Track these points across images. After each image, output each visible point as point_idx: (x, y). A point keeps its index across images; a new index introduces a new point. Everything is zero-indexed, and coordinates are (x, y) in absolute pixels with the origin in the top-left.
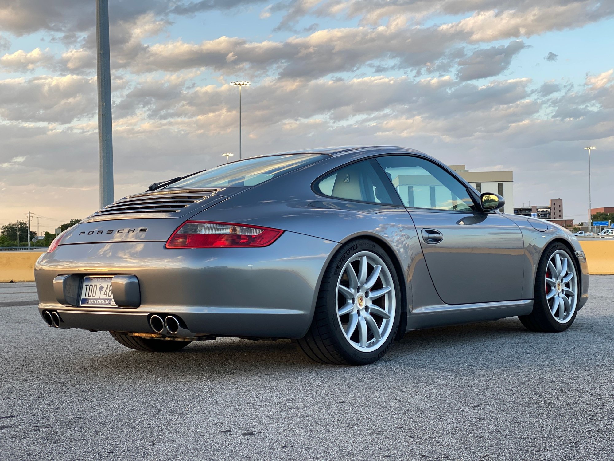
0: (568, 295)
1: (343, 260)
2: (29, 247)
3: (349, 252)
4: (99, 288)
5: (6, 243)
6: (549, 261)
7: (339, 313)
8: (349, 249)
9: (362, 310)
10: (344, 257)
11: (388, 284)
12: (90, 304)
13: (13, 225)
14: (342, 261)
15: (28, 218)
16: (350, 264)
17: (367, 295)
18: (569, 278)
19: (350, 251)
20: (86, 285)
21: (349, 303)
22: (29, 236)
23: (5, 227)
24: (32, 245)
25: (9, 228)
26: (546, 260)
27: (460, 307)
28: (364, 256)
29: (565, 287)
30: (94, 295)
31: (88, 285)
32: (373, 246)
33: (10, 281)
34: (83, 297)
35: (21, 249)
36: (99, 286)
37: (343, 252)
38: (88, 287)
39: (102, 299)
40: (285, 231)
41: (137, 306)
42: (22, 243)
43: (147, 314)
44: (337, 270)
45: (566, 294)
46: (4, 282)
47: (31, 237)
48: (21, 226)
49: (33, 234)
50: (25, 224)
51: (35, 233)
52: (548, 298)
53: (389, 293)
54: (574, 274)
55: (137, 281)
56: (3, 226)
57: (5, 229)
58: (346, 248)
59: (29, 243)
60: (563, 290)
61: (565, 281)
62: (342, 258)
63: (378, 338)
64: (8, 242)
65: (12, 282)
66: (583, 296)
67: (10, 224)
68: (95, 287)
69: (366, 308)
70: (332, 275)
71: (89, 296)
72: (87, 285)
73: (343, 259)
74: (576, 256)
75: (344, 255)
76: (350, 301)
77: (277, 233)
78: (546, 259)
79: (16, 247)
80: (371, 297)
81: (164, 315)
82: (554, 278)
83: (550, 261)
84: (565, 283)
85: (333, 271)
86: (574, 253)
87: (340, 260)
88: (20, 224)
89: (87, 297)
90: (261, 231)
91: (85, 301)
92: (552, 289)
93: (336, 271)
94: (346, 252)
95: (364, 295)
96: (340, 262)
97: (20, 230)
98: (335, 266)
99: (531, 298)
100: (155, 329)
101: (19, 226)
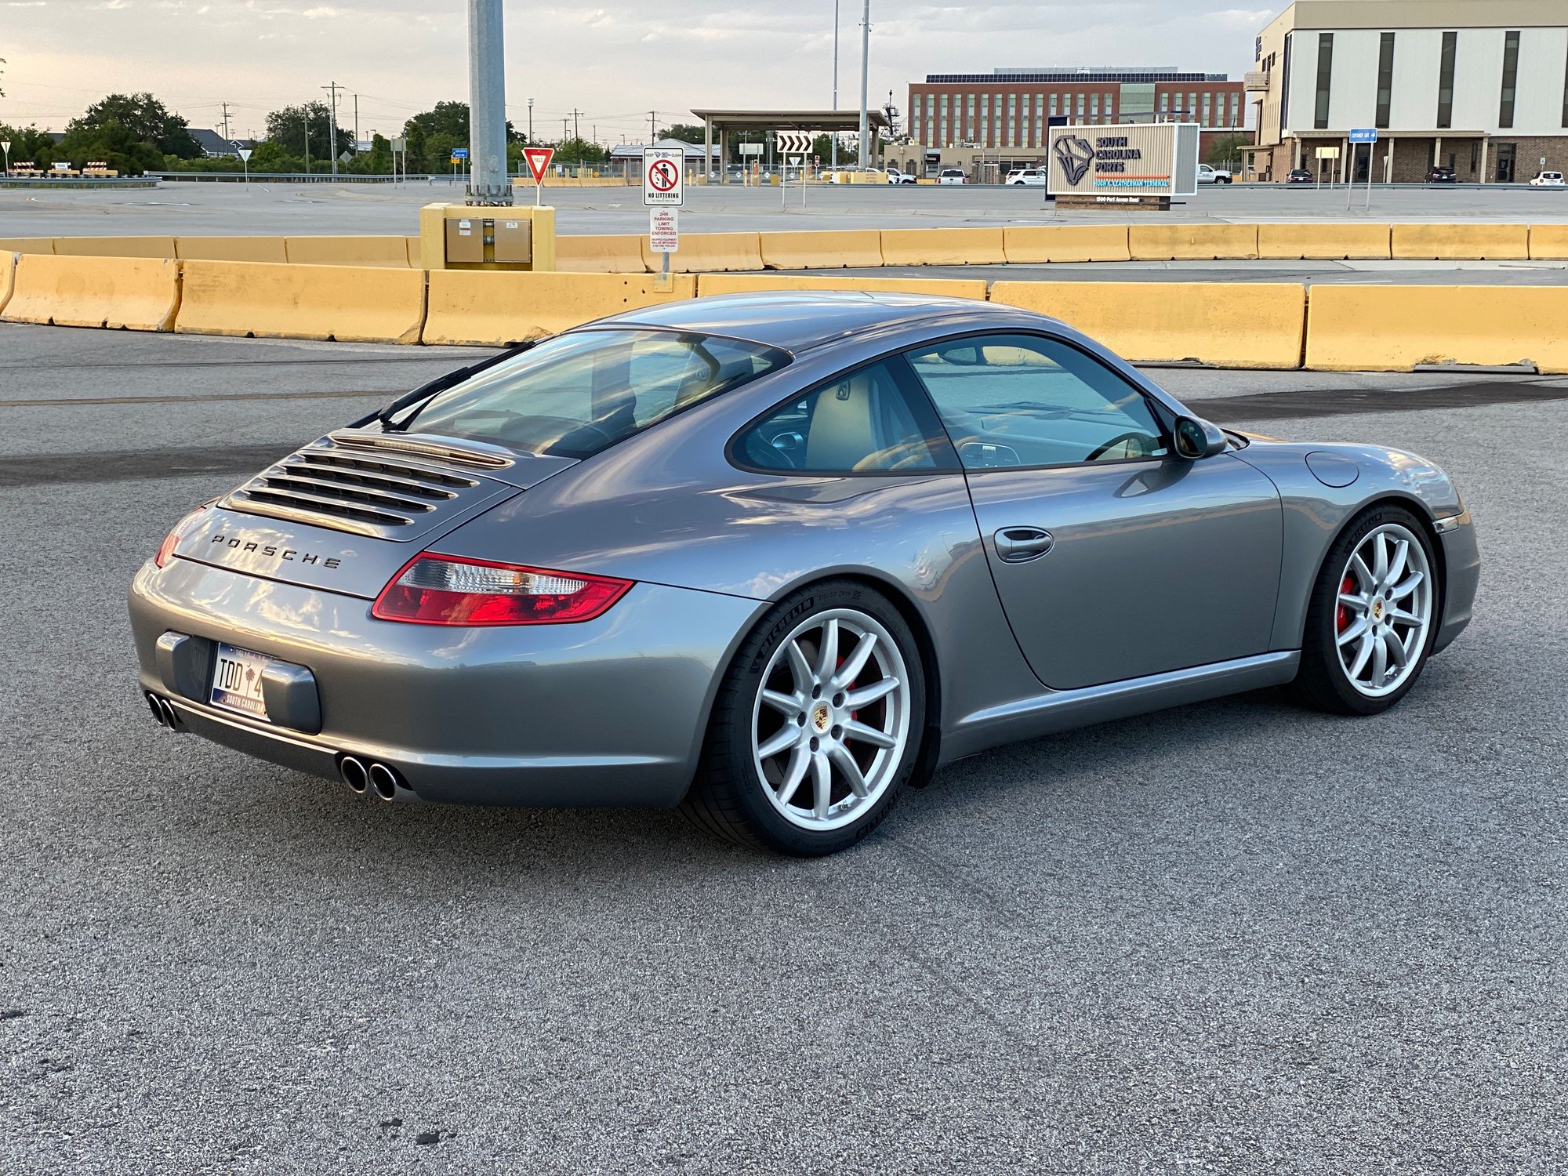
0: (1402, 628)
1: (774, 638)
2: (335, 175)
3: (792, 617)
4: (247, 674)
5: (277, 160)
6: (1355, 554)
7: (761, 753)
8: (791, 613)
9: (825, 735)
10: (778, 630)
11: (894, 672)
12: (229, 705)
13: (296, 112)
14: (771, 640)
15: (331, 98)
16: (794, 642)
17: (838, 700)
18: (1409, 587)
19: (795, 614)
20: (222, 660)
21: (790, 725)
22: (333, 145)
23: (277, 116)
24: (342, 169)
25: (287, 119)
26: (1345, 555)
27: (1093, 693)
28: (833, 619)
29: (1397, 610)
30: (237, 686)
31: (226, 661)
32: (857, 594)
33: (246, 334)
34: (216, 685)
35: (313, 179)
36: (246, 669)
37: (775, 618)
38: (227, 665)
39: (251, 700)
40: (635, 582)
41: (315, 732)
42: (317, 162)
43: (334, 752)
44: (758, 661)
45: (1395, 627)
46: (233, 334)
47: (338, 147)
48: (316, 113)
49: (344, 137)
50: (326, 110)
51: (349, 135)
52: (1340, 641)
53: (896, 692)
54: (1423, 575)
55: (313, 680)
56: (273, 114)
57: (277, 121)
58: (785, 609)
59: (334, 163)
60: (1388, 618)
61: (1399, 593)
62: (771, 634)
63: (862, 794)
64: (283, 159)
65: (251, 335)
66: (1450, 621)
67: (288, 109)
68: (239, 668)
69: (836, 731)
70: (744, 673)
71: (227, 687)
72: (224, 661)
73: (775, 634)
74: (1437, 531)
75: (777, 626)
76: (794, 722)
77: (618, 587)
78: (1345, 551)
79: (302, 175)
80: (850, 704)
81: (367, 760)
82: (1366, 591)
83: (1357, 555)
84: (1395, 600)
85: (748, 663)
86: (1432, 526)
87: (768, 640)
88: (314, 110)
89: (223, 688)
90: (580, 586)
91: (219, 695)
92: (1358, 619)
93: (755, 663)
94: (784, 618)
95: (832, 704)
96: (766, 644)
97: (313, 125)
98: (752, 652)
99: (1296, 647)
100: (352, 784)
101: (312, 115)
